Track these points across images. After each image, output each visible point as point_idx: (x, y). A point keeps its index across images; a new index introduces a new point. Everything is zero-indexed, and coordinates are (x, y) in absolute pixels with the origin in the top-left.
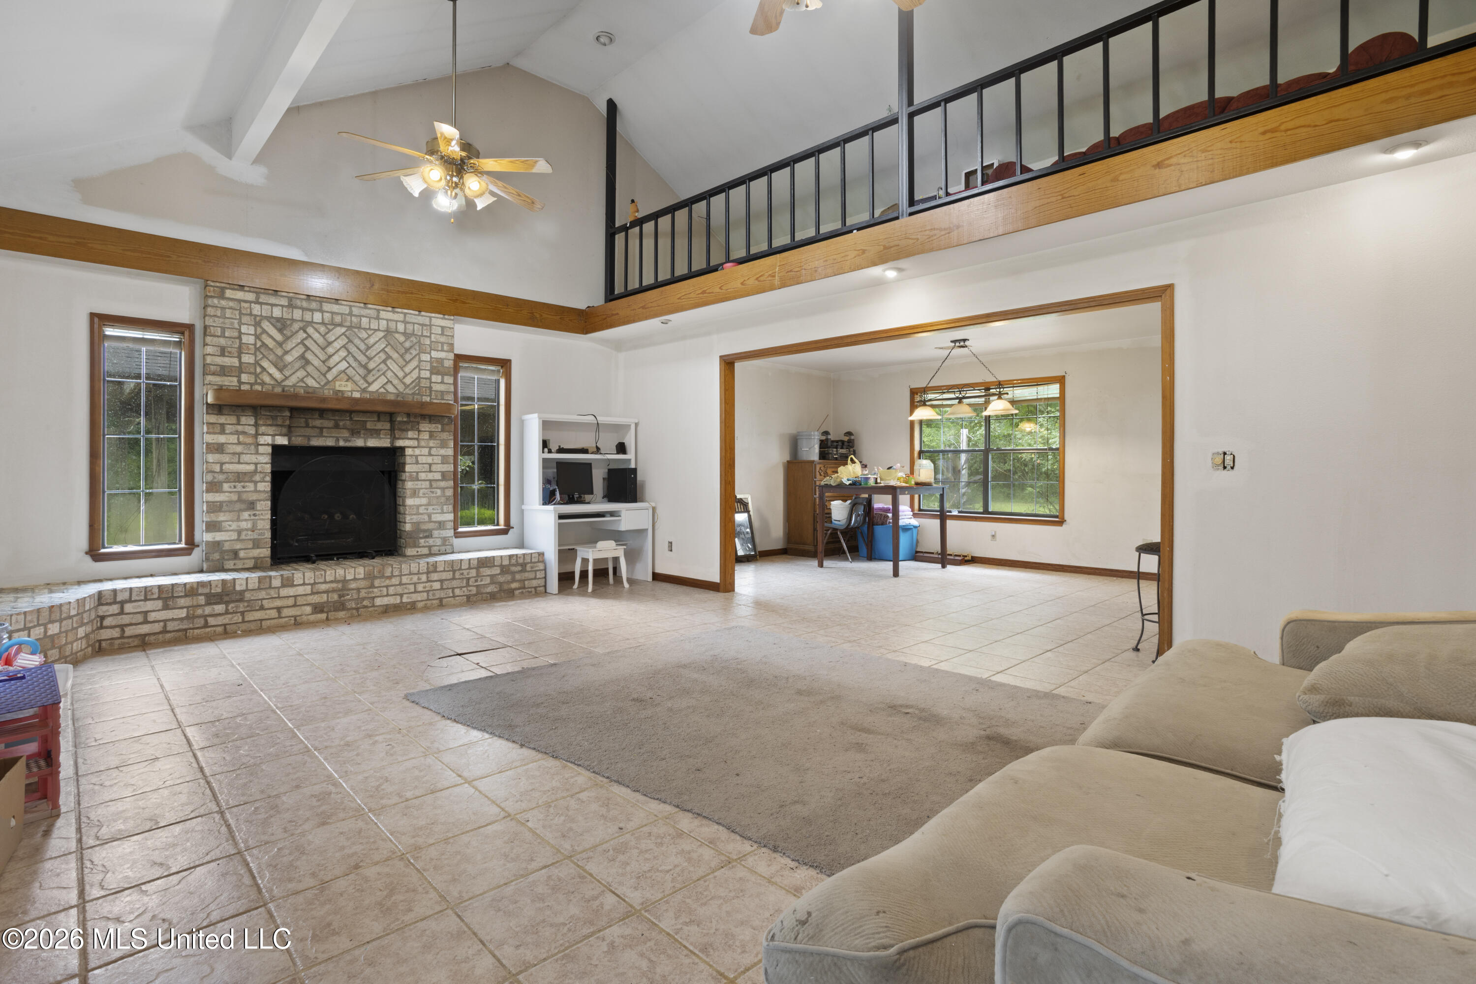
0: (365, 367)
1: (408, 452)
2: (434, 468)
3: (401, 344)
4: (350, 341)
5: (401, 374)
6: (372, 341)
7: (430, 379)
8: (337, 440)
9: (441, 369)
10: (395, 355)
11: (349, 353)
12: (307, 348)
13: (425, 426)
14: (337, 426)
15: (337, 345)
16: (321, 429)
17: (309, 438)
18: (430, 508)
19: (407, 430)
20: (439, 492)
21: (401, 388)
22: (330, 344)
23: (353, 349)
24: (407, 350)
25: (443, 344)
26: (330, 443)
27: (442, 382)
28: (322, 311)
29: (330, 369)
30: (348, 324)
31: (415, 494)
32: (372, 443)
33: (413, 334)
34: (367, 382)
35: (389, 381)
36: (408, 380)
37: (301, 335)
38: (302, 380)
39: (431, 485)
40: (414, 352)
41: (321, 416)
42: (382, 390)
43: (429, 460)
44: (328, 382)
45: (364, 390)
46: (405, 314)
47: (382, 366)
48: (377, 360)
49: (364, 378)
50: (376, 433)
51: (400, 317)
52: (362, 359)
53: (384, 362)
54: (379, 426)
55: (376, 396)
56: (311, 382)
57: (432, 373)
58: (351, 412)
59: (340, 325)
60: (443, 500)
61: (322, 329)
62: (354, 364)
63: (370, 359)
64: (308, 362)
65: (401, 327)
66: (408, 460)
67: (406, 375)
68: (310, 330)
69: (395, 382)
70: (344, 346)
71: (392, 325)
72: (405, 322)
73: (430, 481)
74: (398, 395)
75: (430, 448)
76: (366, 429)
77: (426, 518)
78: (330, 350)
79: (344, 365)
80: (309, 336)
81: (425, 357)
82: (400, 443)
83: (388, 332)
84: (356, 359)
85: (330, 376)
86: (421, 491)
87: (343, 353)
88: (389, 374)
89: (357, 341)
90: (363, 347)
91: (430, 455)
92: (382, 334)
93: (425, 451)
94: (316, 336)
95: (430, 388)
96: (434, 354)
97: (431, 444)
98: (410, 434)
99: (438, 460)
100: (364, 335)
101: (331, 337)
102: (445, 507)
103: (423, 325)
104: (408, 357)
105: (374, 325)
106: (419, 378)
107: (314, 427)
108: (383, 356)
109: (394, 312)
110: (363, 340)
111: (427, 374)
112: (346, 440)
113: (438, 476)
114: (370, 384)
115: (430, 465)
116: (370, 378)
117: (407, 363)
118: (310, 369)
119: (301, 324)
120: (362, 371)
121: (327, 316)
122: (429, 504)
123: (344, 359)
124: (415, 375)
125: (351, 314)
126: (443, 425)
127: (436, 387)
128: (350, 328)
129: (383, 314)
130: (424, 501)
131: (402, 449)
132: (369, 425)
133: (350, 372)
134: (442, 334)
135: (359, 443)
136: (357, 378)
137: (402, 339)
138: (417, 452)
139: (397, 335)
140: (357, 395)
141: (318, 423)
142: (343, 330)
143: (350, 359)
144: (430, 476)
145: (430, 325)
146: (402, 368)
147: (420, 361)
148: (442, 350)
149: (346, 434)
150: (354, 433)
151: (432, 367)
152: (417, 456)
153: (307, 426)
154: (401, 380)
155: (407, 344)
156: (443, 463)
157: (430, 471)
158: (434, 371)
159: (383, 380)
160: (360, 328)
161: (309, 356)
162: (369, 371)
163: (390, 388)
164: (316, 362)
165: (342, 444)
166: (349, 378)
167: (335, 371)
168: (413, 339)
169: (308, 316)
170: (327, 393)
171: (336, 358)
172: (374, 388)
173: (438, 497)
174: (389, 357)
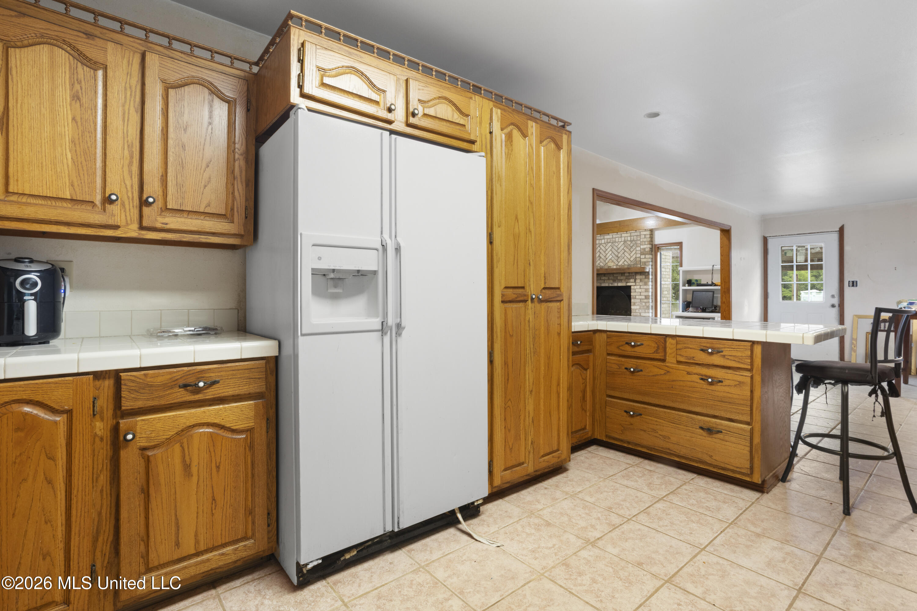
0: (617, 256)
1: (632, 287)
2: (642, 294)
3: (629, 245)
4: (613, 248)
5: (629, 257)
6: (619, 246)
7: (640, 257)
8: (609, 284)
9: (644, 252)
10: (627, 250)
11: (612, 252)
12: (600, 253)
13: (638, 277)
14: (609, 279)
15: (609, 250)
16: (604, 280)
17: (601, 283)
18: (640, 310)
19: (630, 279)
20: (644, 304)
21: (629, 262)
22: (607, 250)
23: (613, 250)
24: (631, 247)
25: (645, 242)
26: (607, 285)
27: (645, 258)
28: (604, 239)
29: (607, 259)
30: (612, 242)
31: (634, 304)
32: (620, 284)
33: (634, 240)
34: (618, 261)
35: (625, 260)
36: (632, 259)
37: (599, 248)
38: (599, 264)
39: (641, 302)
40: (634, 247)
41: (604, 276)
42: (623, 264)
43: (640, 290)
44: (606, 263)
45: (617, 265)
46: (631, 233)
47: (623, 255)
48: (621, 253)
49: (617, 260)
50: (621, 281)
51: (629, 235)
52: (616, 253)
53: (623, 253)
54: (622, 278)
55: (621, 266)
56: (601, 264)
57: (641, 255)
58: (613, 274)
59: (610, 242)
60: (645, 307)
61: (604, 245)
62: (614, 256)
63: (619, 253)
64: (601, 257)
65: (629, 238)
66: (632, 290)
67: (631, 257)
68: (601, 246)
69: (627, 260)
70: (611, 250)
71: (626, 238)
72: (630, 236)
73: (640, 299)
74: (628, 265)
75: (640, 286)
76: (618, 279)
77: (639, 314)
78: (607, 252)
79: (611, 256)
80: (601, 248)
81: (638, 249)
82: (629, 284)
83: (625, 241)
84: (614, 254)
85: (607, 262)
86: (637, 303)
87: (610, 252)
88: (625, 258)
89: (615, 247)
90: (616, 249)
91: (640, 288)
92: (622, 243)
93: (638, 287)
94: (603, 248)
95: (640, 261)
96: (642, 247)
97: (641, 284)
98: (631, 280)
99: (643, 290)
100: (617, 244)
101: (607, 248)
102: (646, 310)
103: (637, 236)
104: (632, 250)
105: (620, 240)
106: (636, 257)
107: (602, 280)
108: (623, 251)
109: (627, 233)
110: (616, 247)
111: (639, 255)
112: (612, 284)
113: (643, 297)
114: (619, 262)
115: (640, 292)
116: (619, 260)
117: (632, 252)
118: (601, 260)
119: (598, 245)
120: (616, 258)
121: (606, 240)
122: (640, 309)
123: (611, 254)
124: (634, 257)
125: (613, 238)
126: (645, 276)
127: (642, 260)
128: (612, 243)
129: (623, 235)
130: (638, 307)
131: (630, 287)
132: (619, 278)
133: (613, 259)
134: (645, 238)
135: (616, 285)
136: (615, 261)
137: (629, 243)
138: (635, 287)
139: (628, 242)
140: (615, 267)
141: (603, 278)
142: (611, 244)
143: (613, 254)
144: (640, 297)
145: (640, 235)
146: (630, 255)
147: (636, 251)
148: (645, 245)
149: (611, 281)
150: (614, 281)
151: (641, 252)
152: (635, 289)
153: (600, 280)
154: (629, 260)
155: (632, 245)
156: (645, 292)
157: (641, 295)
158: (642, 254)
159: (623, 260)
160: (615, 242)
161: (601, 255)
162: (619, 258)
163: (626, 263)
164: (603, 257)
165: (610, 285)
166: (613, 261)
167: (608, 259)
168: (634, 242)
169: (600, 242)
170: (606, 267)
171: (608, 255)
172: (620, 264)
173: (643, 306)
174: (625, 251)
